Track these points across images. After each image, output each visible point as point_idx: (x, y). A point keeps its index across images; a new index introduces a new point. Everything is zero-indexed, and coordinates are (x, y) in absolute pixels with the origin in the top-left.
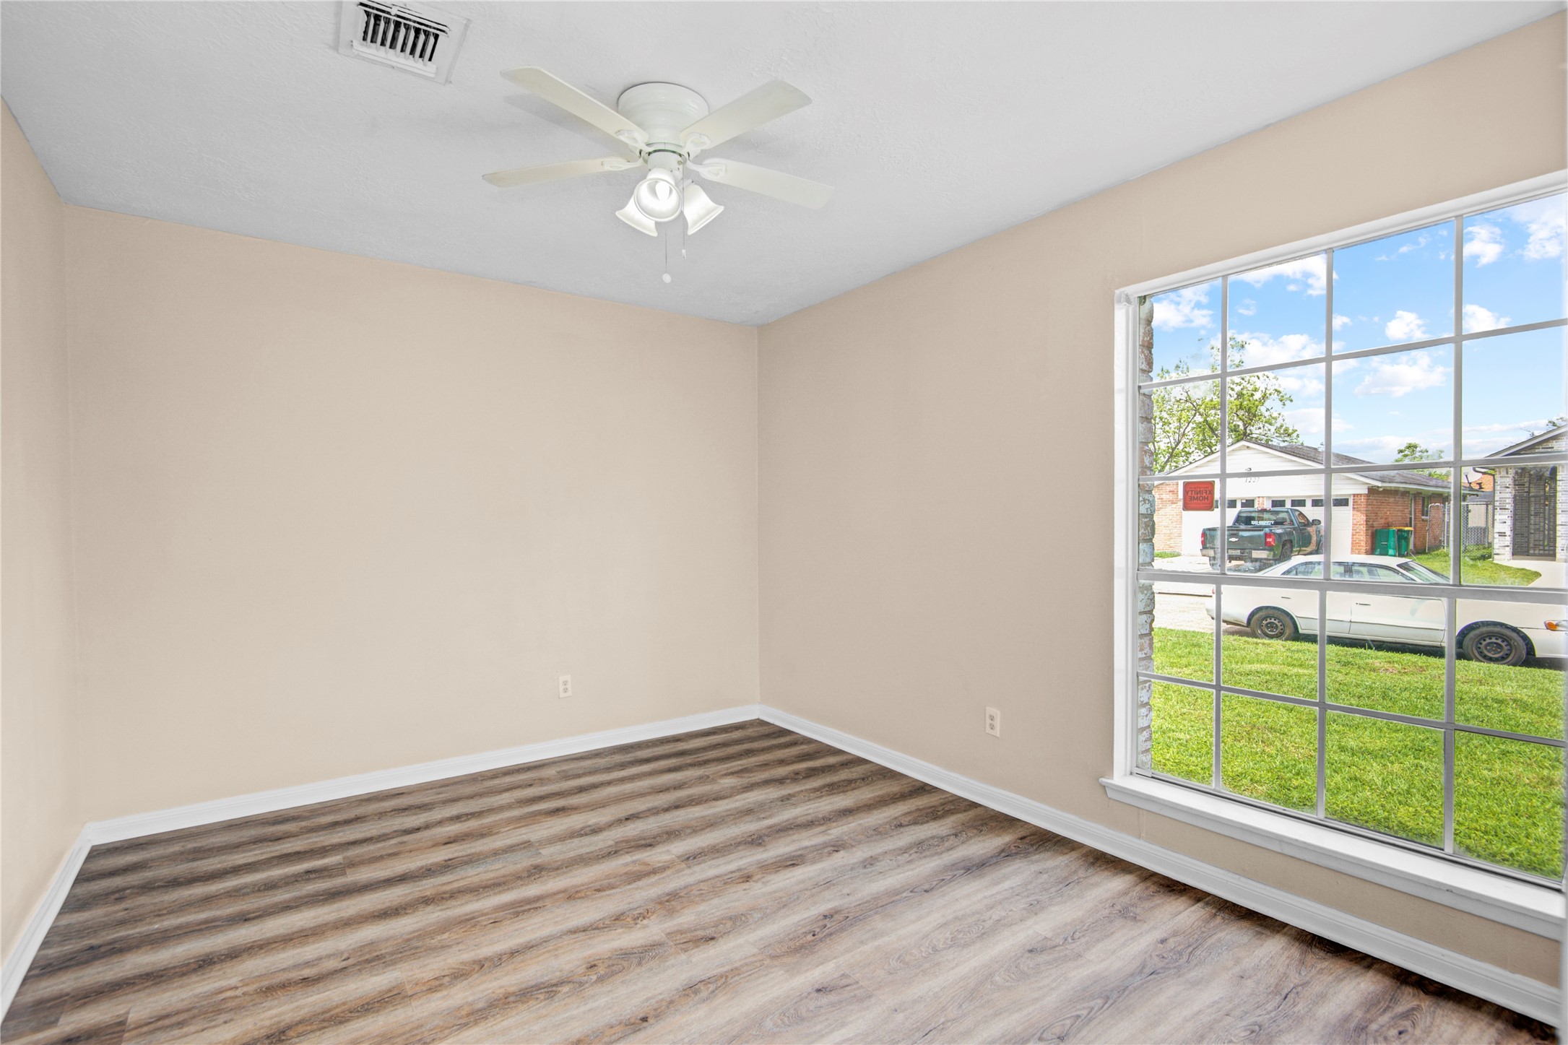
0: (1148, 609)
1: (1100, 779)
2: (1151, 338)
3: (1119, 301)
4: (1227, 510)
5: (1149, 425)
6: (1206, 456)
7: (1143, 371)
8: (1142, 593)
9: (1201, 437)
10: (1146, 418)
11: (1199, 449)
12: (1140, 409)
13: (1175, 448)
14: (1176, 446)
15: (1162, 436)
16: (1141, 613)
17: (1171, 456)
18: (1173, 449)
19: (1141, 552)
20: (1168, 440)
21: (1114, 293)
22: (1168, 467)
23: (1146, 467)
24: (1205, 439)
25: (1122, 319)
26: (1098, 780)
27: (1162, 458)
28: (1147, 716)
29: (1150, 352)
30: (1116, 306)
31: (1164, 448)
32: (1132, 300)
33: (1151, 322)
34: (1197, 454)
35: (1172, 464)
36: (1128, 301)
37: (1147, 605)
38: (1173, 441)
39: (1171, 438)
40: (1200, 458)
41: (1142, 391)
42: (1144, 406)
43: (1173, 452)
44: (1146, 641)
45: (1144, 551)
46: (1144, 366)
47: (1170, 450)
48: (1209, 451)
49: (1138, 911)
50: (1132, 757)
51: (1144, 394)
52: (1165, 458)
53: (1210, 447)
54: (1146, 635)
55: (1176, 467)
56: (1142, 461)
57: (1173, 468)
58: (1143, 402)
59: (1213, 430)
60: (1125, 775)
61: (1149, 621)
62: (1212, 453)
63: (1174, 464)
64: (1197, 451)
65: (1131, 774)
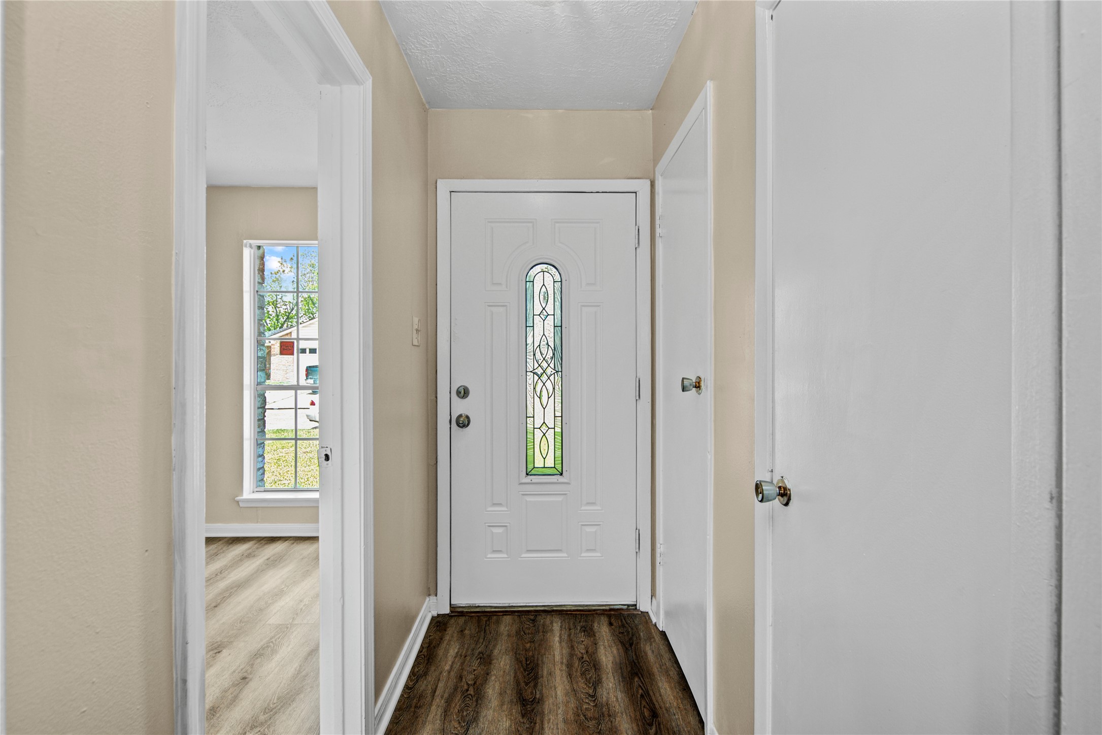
0: (263, 406)
1: (236, 498)
2: (264, 267)
3: (246, 246)
4: (300, 355)
5: (263, 311)
6: (310, 320)
7: (259, 283)
8: (259, 397)
9: (307, 308)
10: (261, 307)
11: (306, 315)
12: (258, 302)
13: (290, 313)
14: (291, 311)
15: (282, 304)
16: (258, 408)
17: (288, 318)
18: (289, 313)
19: (259, 376)
20: (285, 307)
21: (243, 242)
22: (285, 325)
23: (261, 332)
24: (309, 309)
25: (248, 255)
26: (234, 499)
27: (282, 319)
28: (262, 461)
29: (263, 274)
30: (244, 248)
31: (283, 313)
32: (253, 246)
33: (263, 258)
34: (305, 318)
35: (289, 323)
36: (251, 246)
37: (262, 404)
38: (289, 308)
39: (288, 306)
40: (306, 321)
41: (259, 293)
42: (260, 301)
43: (289, 315)
44: (261, 422)
45: (260, 376)
46: (260, 281)
47: (287, 314)
48: (312, 317)
49: (256, 553)
50: (253, 483)
51: (260, 295)
52: (283, 319)
53: (313, 314)
54: (261, 419)
55: (291, 325)
56: (259, 329)
57: (289, 326)
58: (259, 298)
59: (314, 304)
60: (250, 493)
61: (263, 412)
62: (314, 318)
63: (289, 324)
64: (304, 316)
65: (253, 492)
